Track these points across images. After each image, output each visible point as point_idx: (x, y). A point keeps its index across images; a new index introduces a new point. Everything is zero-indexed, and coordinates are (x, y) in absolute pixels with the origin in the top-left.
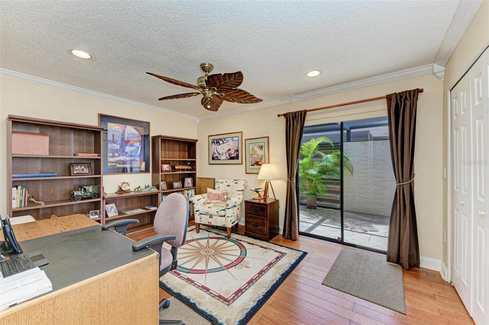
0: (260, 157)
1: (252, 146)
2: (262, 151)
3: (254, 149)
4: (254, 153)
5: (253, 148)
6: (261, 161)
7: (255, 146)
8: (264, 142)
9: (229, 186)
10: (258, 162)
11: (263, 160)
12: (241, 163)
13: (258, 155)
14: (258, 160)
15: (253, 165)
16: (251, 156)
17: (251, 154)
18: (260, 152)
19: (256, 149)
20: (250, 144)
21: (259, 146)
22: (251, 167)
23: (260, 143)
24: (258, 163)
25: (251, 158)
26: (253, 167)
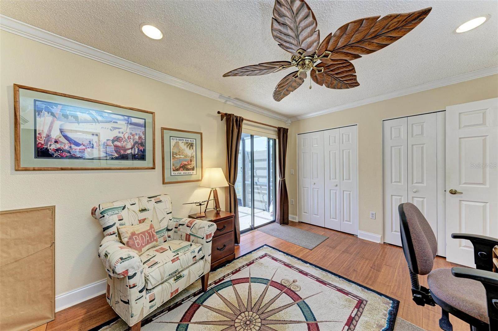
0: (189, 159)
1: (175, 141)
2: (192, 151)
3: (179, 146)
4: (179, 152)
5: (177, 145)
6: (191, 164)
7: (180, 142)
8: (196, 139)
9: (145, 210)
10: (186, 165)
11: (194, 163)
12: (151, 166)
13: (186, 156)
14: (187, 163)
15: (177, 170)
16: (173, 156)
17: (173, 152)
18: (189, 152)
19: (182, 146)
20: (171, 138)
21: (187, 143)
22: (174, 172)
23: (189, 140)
24: (185, 167)
25: (173, 159)
26: (177, 172)
